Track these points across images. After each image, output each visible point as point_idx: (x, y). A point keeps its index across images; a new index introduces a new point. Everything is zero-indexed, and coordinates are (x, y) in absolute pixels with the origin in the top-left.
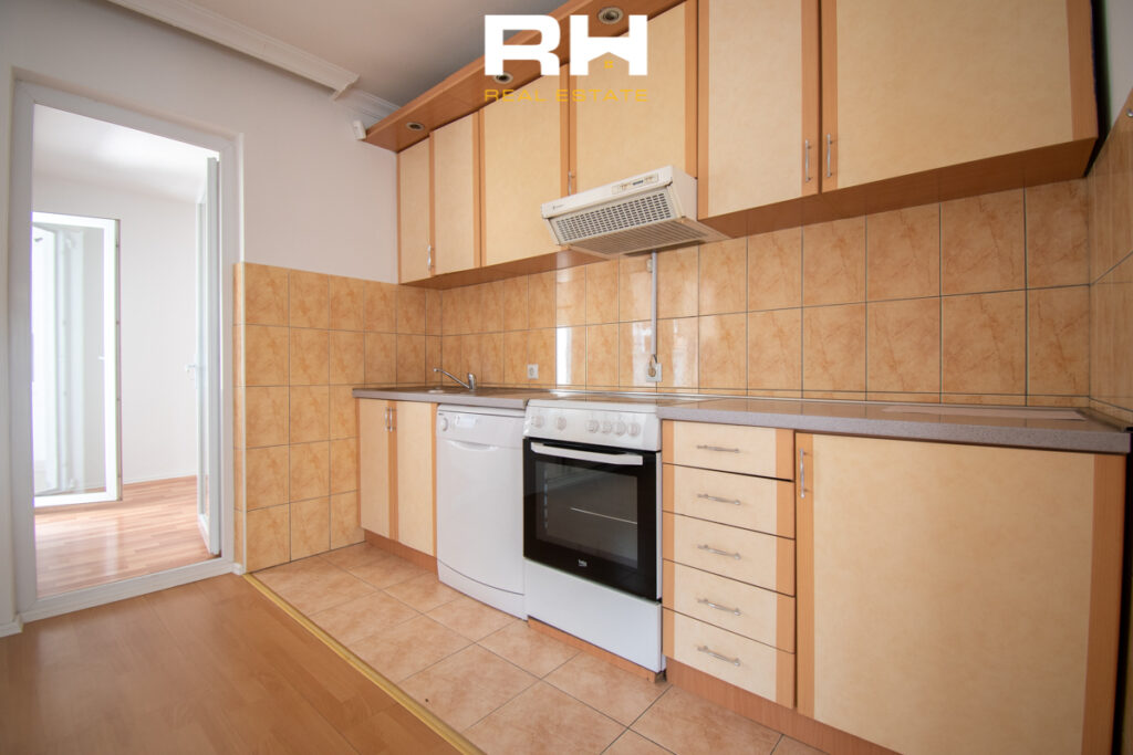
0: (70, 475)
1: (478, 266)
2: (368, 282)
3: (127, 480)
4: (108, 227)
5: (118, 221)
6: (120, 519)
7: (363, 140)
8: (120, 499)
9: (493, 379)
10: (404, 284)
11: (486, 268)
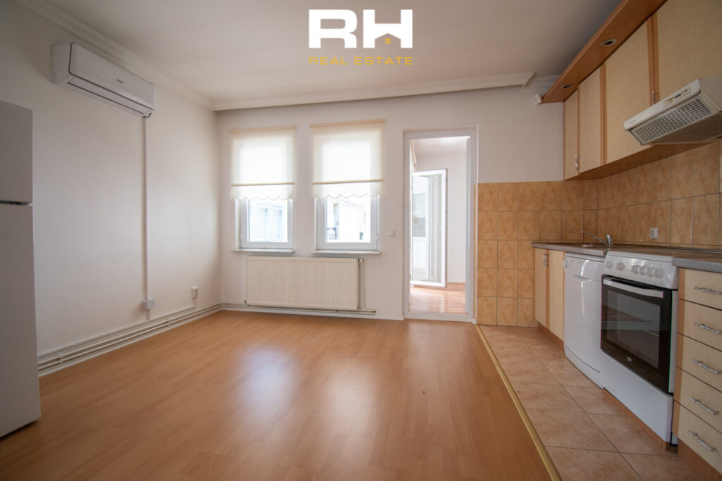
0: (433, 275)
1: (603, 164)
2: (542, 183)
3: (448, 281)
4: (443, 172)
5: (447, 169)
6: (446, 295)
7: (541, 103)
8: (446, 287)
9: (629, 239)
10: (567, 180)
11: (608, 164)
